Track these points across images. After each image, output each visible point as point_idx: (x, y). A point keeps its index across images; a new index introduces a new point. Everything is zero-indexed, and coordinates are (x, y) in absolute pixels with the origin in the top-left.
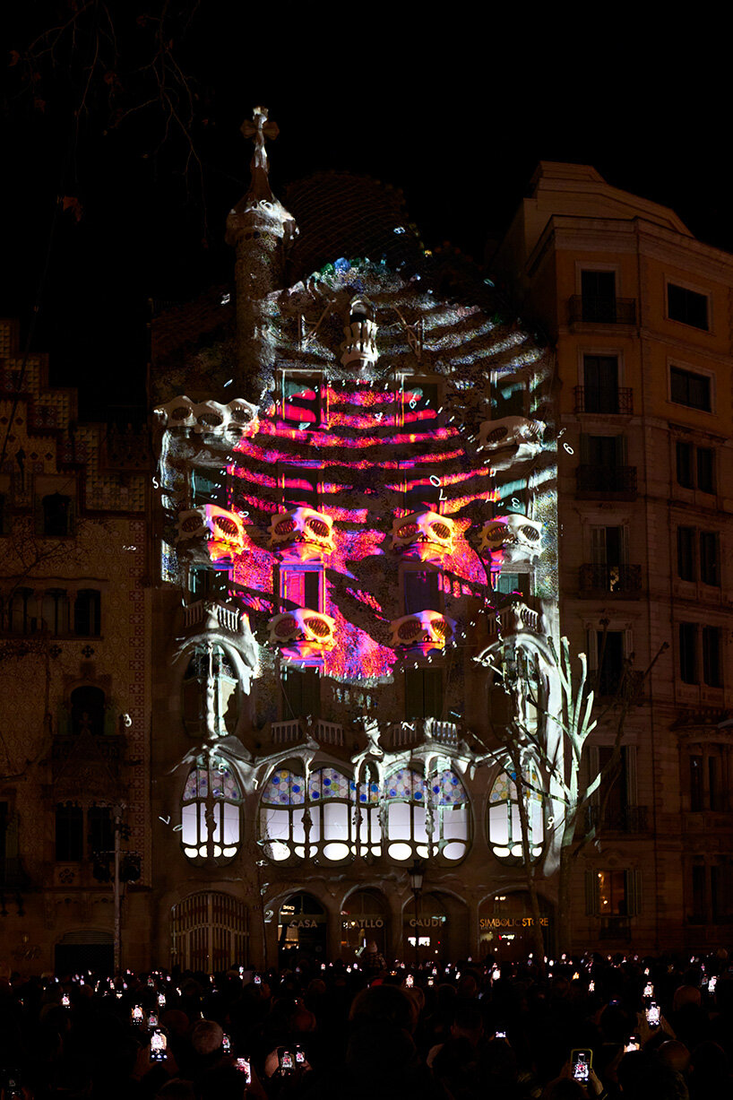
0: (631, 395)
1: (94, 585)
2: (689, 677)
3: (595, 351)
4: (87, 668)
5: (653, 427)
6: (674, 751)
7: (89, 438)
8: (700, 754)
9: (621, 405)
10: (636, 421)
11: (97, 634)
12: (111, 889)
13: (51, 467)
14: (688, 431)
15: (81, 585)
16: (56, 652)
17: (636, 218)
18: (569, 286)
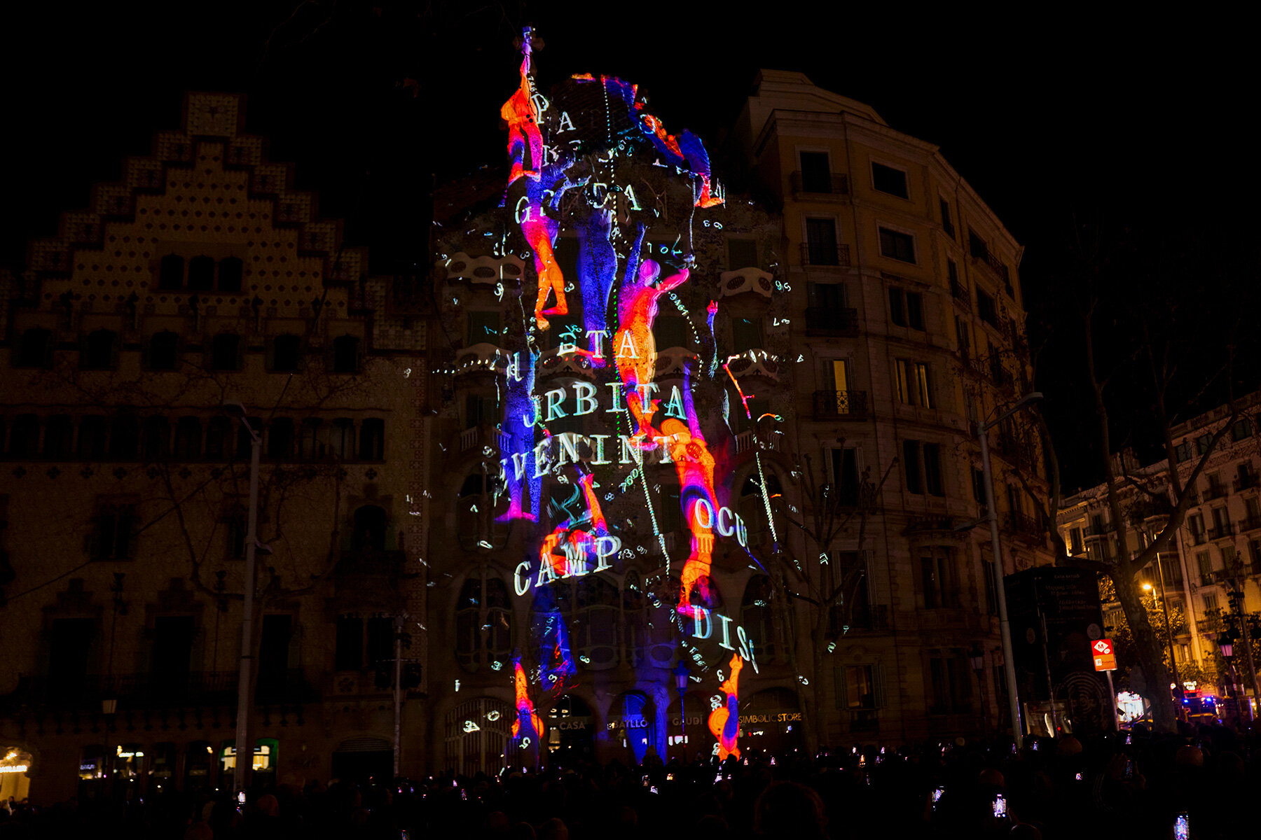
0: (848, 249)
1: (379, 415)
2: (914, 487)
3: (815, 215)
4: (370, 490)
5: (868, 276)
6: (908, 555)
7: (378, 288)
8: (930, 556)
9: (840, 258)
10: (854, 271)
11: (380, 459)
12: (391, 697)
13: (342, 313)
14: (897, 279)
15: (367, 415)
16: (341, 475)
17: (842, 112)
18: (790, 164)
